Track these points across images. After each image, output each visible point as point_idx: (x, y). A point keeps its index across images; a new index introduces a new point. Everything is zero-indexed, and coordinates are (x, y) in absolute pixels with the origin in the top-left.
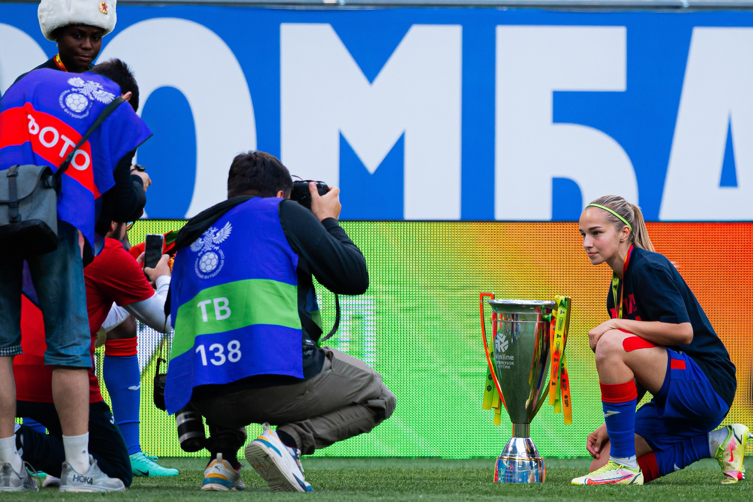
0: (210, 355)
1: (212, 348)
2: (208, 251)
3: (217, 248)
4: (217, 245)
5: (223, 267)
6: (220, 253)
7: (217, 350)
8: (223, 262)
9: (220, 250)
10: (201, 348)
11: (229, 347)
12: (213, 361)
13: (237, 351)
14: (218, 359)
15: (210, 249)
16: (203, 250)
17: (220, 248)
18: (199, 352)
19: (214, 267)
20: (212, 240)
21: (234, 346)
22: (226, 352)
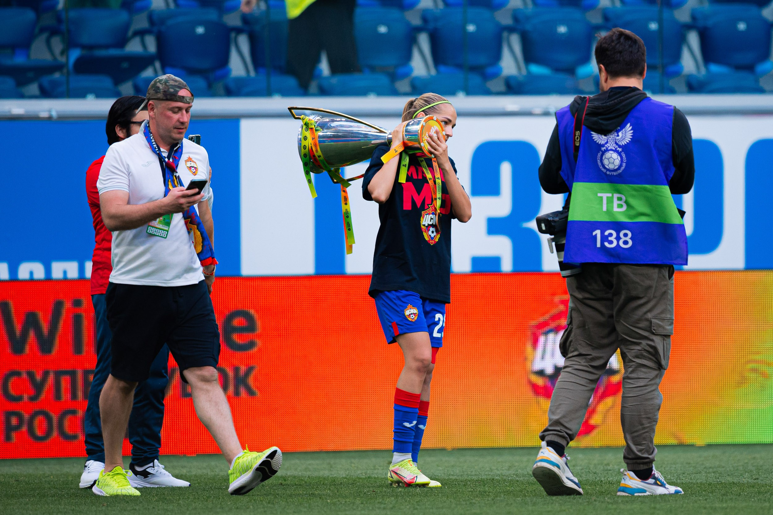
0: (604, 238)
1: (607, 233)
2: (611, 150)
3: (620, 150)
4: (620, 146)
5: (624, 169)
6: (623, 155)
7: (611, 235)
8: (624, 165)
9: (623, 153)
10: (598, 232)
11: (621, 235)
12: (606, 244)
13: (628, 239)
14: (611, 242)
15: (614, 149)
16: (606, 145)
17: (623, 151)
18: (596, 235)
19: (616, 167)
20: (615, 139)
21: (626, 235)
22: (618, 238)
